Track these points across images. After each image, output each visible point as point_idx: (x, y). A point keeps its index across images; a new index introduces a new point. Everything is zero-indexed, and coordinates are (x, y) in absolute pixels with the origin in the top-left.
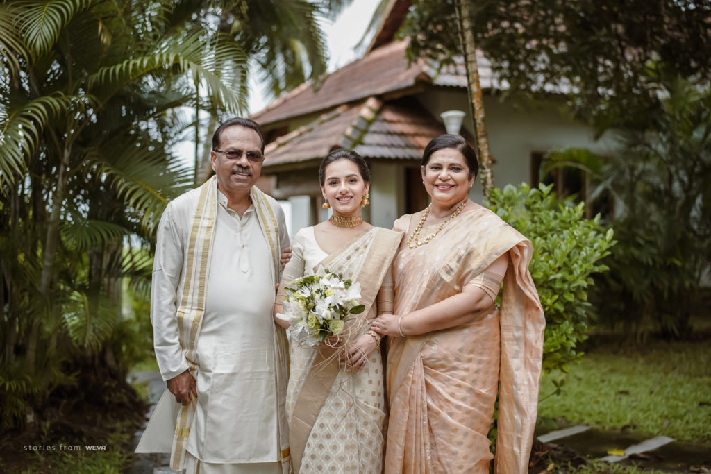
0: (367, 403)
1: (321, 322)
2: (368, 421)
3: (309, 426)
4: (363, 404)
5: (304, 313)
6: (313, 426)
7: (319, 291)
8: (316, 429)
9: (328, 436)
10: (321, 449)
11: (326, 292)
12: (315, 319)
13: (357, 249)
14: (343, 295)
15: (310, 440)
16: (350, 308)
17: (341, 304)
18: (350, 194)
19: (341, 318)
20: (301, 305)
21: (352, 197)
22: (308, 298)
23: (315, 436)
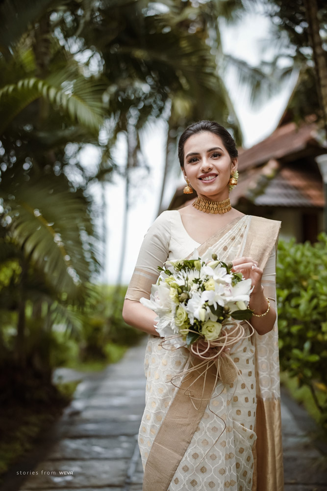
0: (243, 425)
1: (192, 322)
2: (244, 447)
3: (178, 456)
4: (240, 427)
5: (173, 306)
6: (183, 455)
7: (196, 281)
8: (187, 459)
9: (203, 470)
10: (194, 486)
11: (206, 284)
12: (185, 316)
13: (233, 239)
14: (227, 293)
15: (179, 474)
16: (233, 310)
17: (221, 304)
18: (214, 171)
19: (219, 321)
20: (173, 293)
21: (216, 175)
22: (182, 287)
23: (186, 469)
